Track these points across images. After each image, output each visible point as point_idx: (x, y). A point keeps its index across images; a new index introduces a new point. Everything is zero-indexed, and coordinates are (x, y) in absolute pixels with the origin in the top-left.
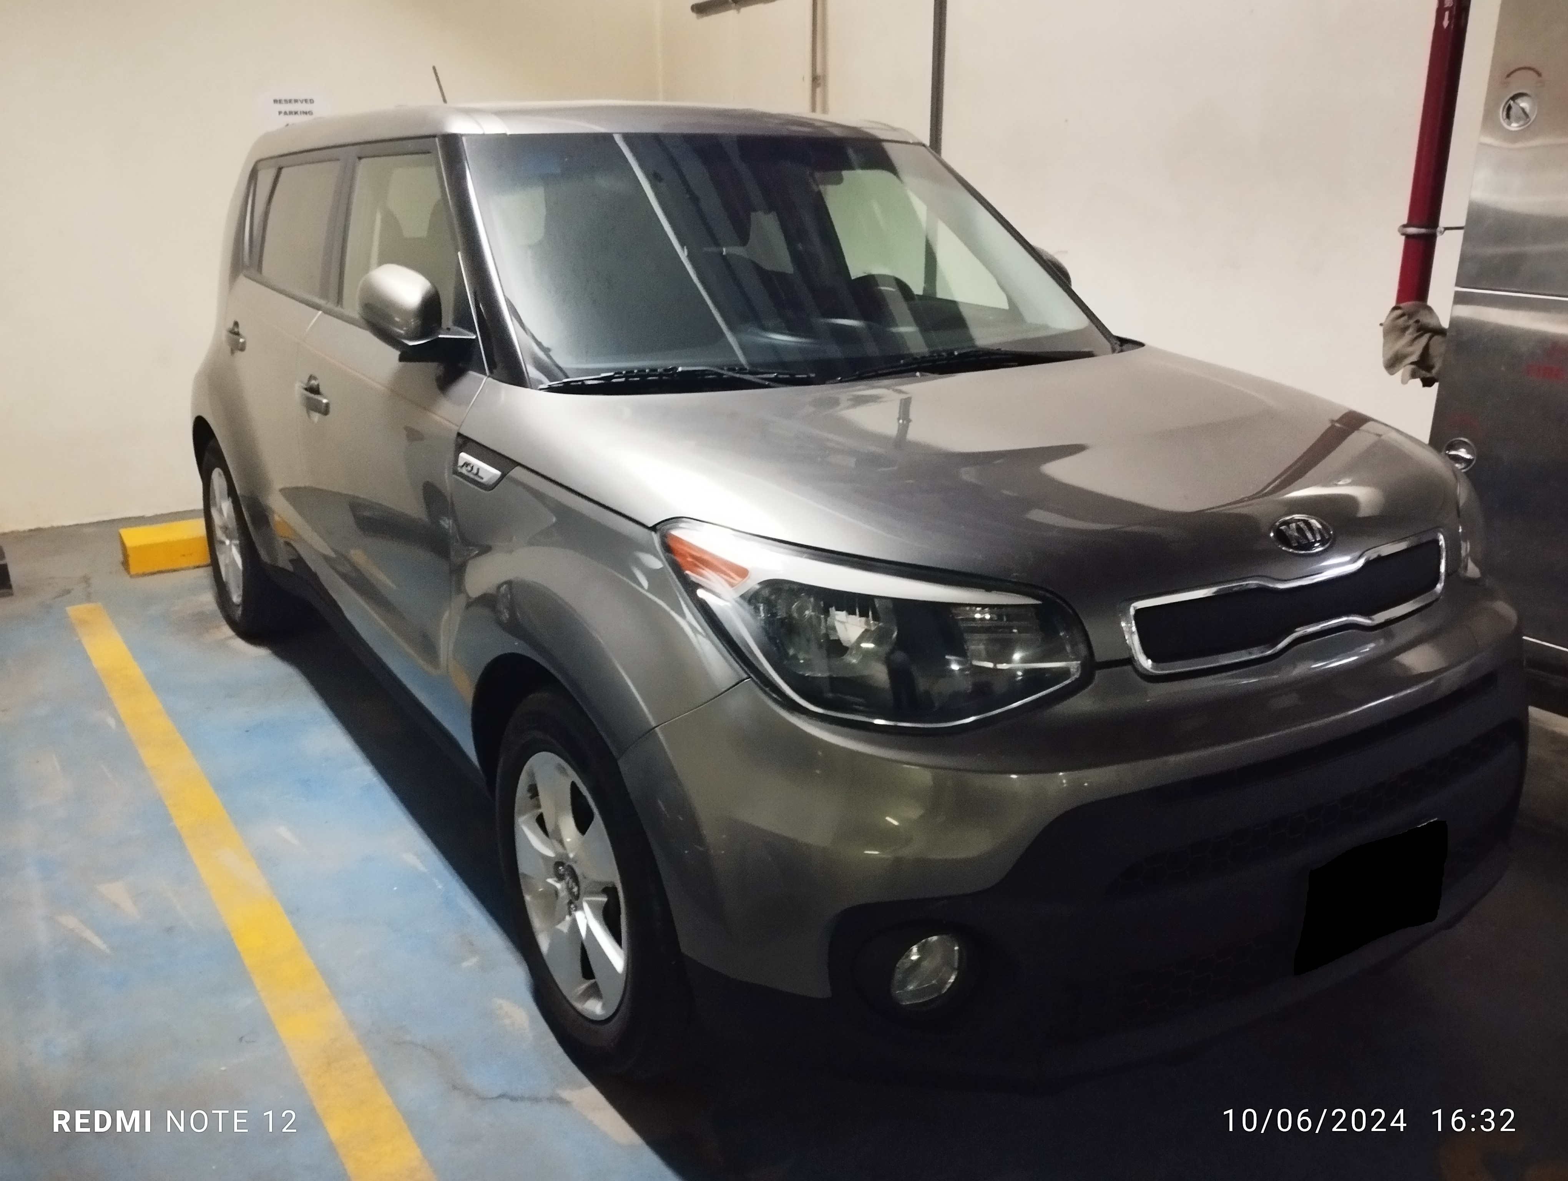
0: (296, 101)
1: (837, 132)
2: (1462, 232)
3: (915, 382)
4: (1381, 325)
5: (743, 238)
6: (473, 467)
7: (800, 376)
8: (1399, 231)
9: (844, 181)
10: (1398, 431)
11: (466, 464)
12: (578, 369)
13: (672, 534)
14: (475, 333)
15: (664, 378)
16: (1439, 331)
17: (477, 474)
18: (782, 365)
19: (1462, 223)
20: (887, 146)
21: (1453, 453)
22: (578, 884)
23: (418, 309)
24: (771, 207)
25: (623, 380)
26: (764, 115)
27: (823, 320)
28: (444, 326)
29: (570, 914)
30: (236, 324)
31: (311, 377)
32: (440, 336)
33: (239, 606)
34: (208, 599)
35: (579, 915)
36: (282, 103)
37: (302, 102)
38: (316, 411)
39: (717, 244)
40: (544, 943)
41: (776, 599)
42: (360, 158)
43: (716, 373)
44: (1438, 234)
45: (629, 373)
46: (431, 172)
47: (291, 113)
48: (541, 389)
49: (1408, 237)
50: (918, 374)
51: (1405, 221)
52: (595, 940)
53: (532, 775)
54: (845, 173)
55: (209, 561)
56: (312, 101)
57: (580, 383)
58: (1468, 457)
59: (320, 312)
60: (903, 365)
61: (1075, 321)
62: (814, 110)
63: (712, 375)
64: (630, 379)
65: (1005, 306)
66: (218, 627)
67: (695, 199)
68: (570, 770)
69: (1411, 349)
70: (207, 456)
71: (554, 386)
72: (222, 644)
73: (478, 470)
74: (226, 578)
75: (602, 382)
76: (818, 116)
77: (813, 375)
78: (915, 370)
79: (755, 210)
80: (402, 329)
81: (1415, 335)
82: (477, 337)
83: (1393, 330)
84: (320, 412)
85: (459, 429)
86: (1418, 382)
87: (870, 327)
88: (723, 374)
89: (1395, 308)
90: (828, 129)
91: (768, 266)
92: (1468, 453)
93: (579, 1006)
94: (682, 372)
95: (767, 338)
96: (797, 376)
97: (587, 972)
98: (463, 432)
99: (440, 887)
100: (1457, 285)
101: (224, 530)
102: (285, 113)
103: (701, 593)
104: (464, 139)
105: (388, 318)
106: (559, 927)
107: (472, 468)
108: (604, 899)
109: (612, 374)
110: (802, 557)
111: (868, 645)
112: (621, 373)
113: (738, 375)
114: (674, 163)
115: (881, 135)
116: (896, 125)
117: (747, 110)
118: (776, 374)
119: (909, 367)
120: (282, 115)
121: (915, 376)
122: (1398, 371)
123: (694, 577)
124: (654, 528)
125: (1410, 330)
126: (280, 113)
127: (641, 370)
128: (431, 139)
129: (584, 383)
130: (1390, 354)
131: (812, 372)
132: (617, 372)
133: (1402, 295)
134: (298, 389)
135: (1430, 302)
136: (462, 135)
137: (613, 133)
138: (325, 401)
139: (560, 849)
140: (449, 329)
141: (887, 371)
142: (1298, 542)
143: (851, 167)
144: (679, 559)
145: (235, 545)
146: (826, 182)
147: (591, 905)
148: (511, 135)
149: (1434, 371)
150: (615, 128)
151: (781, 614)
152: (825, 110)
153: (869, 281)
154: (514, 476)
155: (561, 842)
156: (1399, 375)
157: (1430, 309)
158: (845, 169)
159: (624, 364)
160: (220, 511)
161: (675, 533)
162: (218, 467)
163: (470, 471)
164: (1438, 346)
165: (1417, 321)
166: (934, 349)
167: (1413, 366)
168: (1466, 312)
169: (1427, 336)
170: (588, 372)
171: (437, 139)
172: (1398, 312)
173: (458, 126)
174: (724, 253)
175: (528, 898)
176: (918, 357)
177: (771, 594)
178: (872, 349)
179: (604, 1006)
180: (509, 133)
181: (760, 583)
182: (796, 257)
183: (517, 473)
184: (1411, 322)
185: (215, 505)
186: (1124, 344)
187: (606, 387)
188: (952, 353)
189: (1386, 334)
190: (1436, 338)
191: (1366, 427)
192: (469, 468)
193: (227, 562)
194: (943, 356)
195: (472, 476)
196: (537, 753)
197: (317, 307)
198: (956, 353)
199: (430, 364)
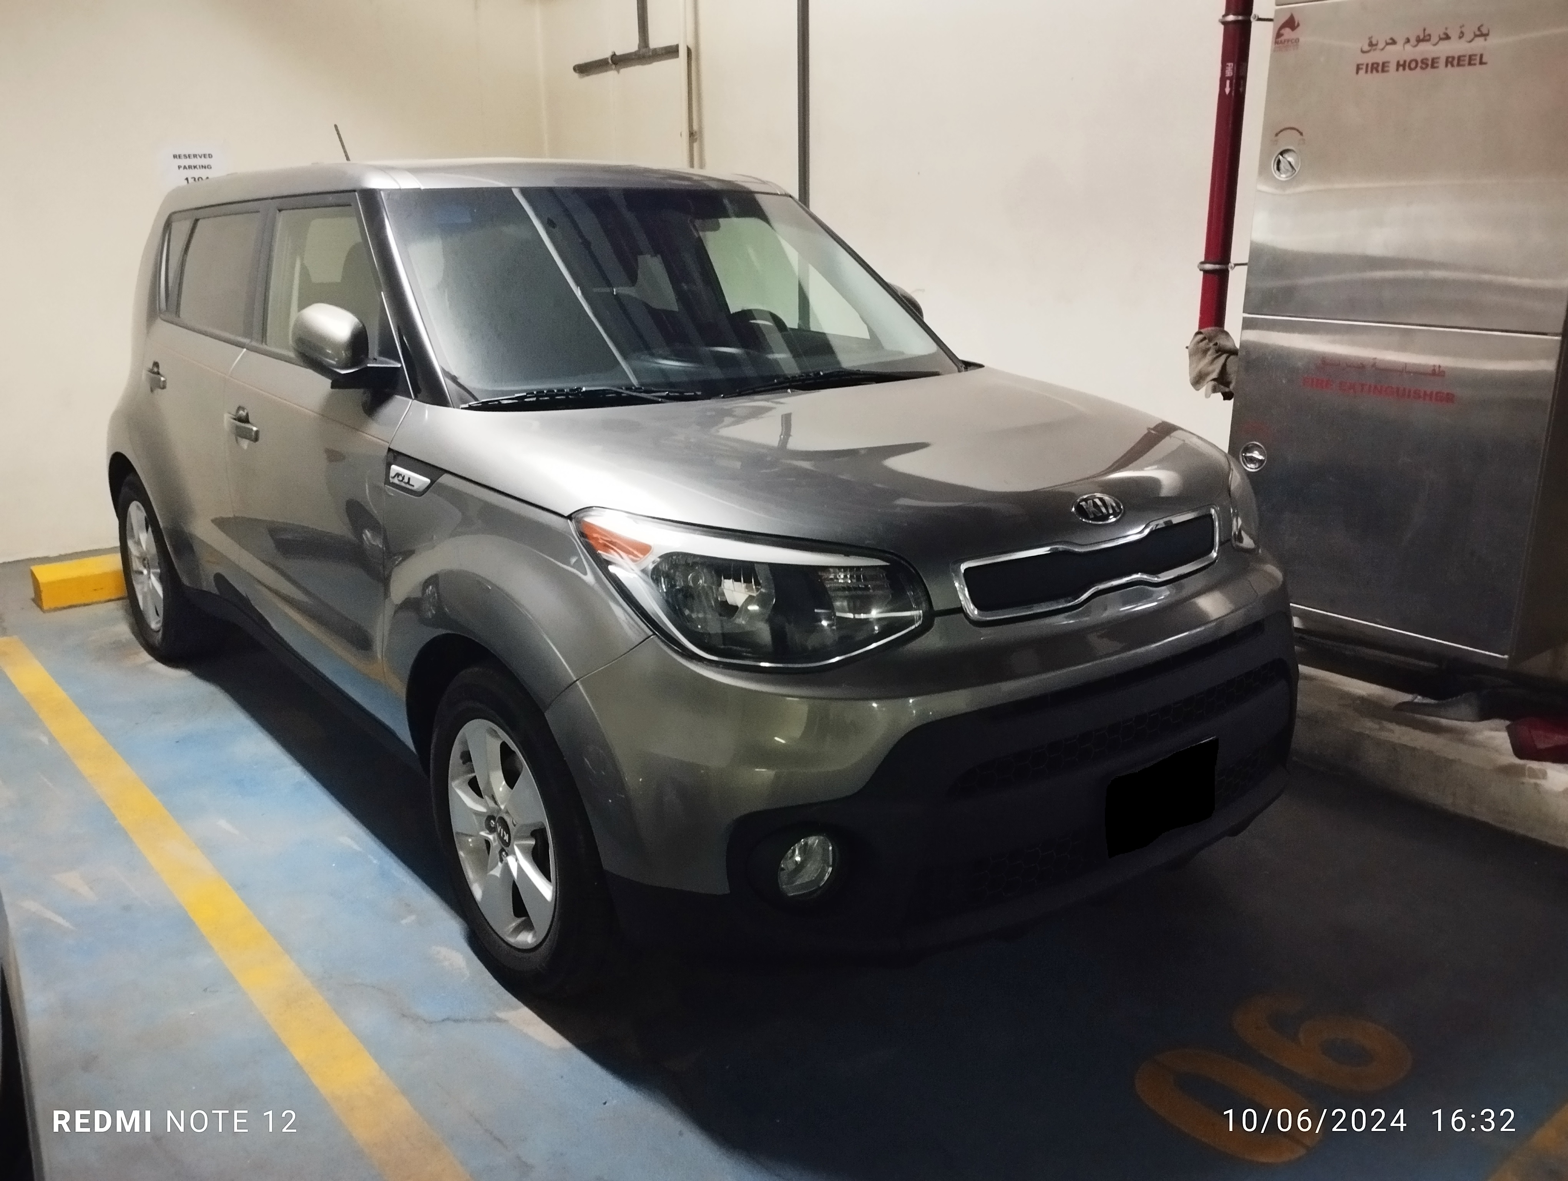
0: (195, 156)
1: (714, 186)
2: (1246, 267)
3: (786, 397)
4: (1187, 347)
5: (633, 279)
6: (404, 476)
7: (688, 394)
8: (1198, 267)
9: (721, 229)
10: (1199, 437)
11: (398, 475)
12: (494, 391)
13: (586, 522)
14: (400, 362)
15: (570, 397)
16: (1233, 352)
17: (408, 483)
18: (671, 385)
19: (1246, 261)
20: (759, 197)
21: (1248, 455)
22: (508, 832)
23: (348, 341)
24: (657, 251)
25: (534, 399)
26: (647, 171)
27: (707, 349)
28: (370, 356)
29: (501, 860)
30: (156, 364)
31: (239, 408)
32: (369, 365)
33: (158, 631)
34: (123, 630)
35: (510, 860)
36: (182, 159)
37: (201, 157)
38: (246, 438)
39: (610, 285)
40: (477, 892)
41: (675, 572)
42: (280, 211)
43: (616, 392)
44: (1230, 269)
45: (540, 393)
46: (354, 221)
47: (190, 167)
48: (462, 408)
49: (1206, 272)
50: (789, 391)
51: (1203, 259)
52: (526, 876)
53: (465, 743)
54: (722, 221)
55: (124, 593)
56: (210, 156)
57: (496, 403)
58: (1261, 457)
59: (245, 350)
60: (776, 384)
61: (926, 347)
62: (692, 166)
63: (612, 393)
64: (541, 399)
65: (868, 337)
66: (137, 653)
67: (587, 244)
68: (501, 732)
69: (1210, 368)
70: (125, 490)
71: (474, 405)
72: (143, 668)
73: (409, 479)
74: (144, 609)
75: (516, 401)
76: (696, 171)
77: (699, 393)
78: (788, 388)
79: (641, 253)
80: (333, 360)
81: (1215, 356)
82: (402, 366)
83: (1197, 352)
84: (249, 439)
85: (390, 446)
86: (1219, 396)
87: (748, 354)
88: (622, 393)
89: (1198, 333)
90: (705, 182)
91: (656, 304)
92: (1261, 455)
93: (511, 940)
94: (586, 391)
95: (656, 363)
96: (685, 394)
97: (519, 908)
98: (392, 447)
99: (375, 862)
100: (1244, 312)
101: (141, 560)
102: (185, 167)
103: (611, 568)
104: (382, 193)
105: (321, 350)
106: (493, 872)
107: (403, 478)
108: (532, 842)
109: (525, 394)
110: (695, 534)
111: (754, 608)
112: (533, 393)
113: (634, 394)
114: (567, 213)
115: (753, 187)
116: (765, 179)
117: (629, 166)
118: (667, 393)
119: (782, 386)
120: (182, 169)
121: (787, 392)
122: (1202, 387)
123: (605, 555)
124: (570, 517)
125: (1209, 353)
126: (179, 167)
127: (550, 391)
128: (352, 193)
129: (500, 402)
130: (1195, 373)
131: (699, 391)
132: (529, 392)
133: (1204, 322)
134: (227, 420)
135: (1227, 328)
136: (380, 190)
137: (511, 188)
138: (255, 429)
139: (492, 804)
140: (375, 359)
141: (763, 389)
142: (1094, 514)
143: (727, 216)
144: (592, 542)
145: (154, 574)
146: (704, 230)
147: (523, 849)
148: (424, 189)
149: (1232, 387)
150: (514, 183)
151: (680, 584)
152: (702, 166)
153: (746, 315)
154: (441, 482)
155: (493, 798)
156: (1203, 390)
157: (1227, 334)
158: (721, 217)
159: (535, 387)
160: (138, 543)
161: (588, 520)
162: (136, 500)
163: (402, 481)
164: (1233, 365)
165: (1216, 344)
166: (803, 371)
167: (1213, 383)
168: (1253, 336)
169: (1224, 356)
170: (503, 393)
171: (356, 194)
172: (1200, 337)
173: (375, 182)
174: (615, 293)
175: (461, 854)
176: (789, 377)
177: (669, 569)
178: (749, 371)
179: (534, 936)
180: (422, 187)
181: (660, 557)
182: (681, 296)
183: (445, 479)
184: (1211, 344)
185: (133, 536)
186: (968, 365)
187: (520, 405)
188: (819, 374)
189: (1191, 355)
190: (1232, 357)
191: (1175, 434)
192: (401, 478)
193: (146, 589)
194: (810, 376)
195: (403, 484)
196: (468, 721)
197: (241, 346)
198: (822, 374)
199: (358, 390)
